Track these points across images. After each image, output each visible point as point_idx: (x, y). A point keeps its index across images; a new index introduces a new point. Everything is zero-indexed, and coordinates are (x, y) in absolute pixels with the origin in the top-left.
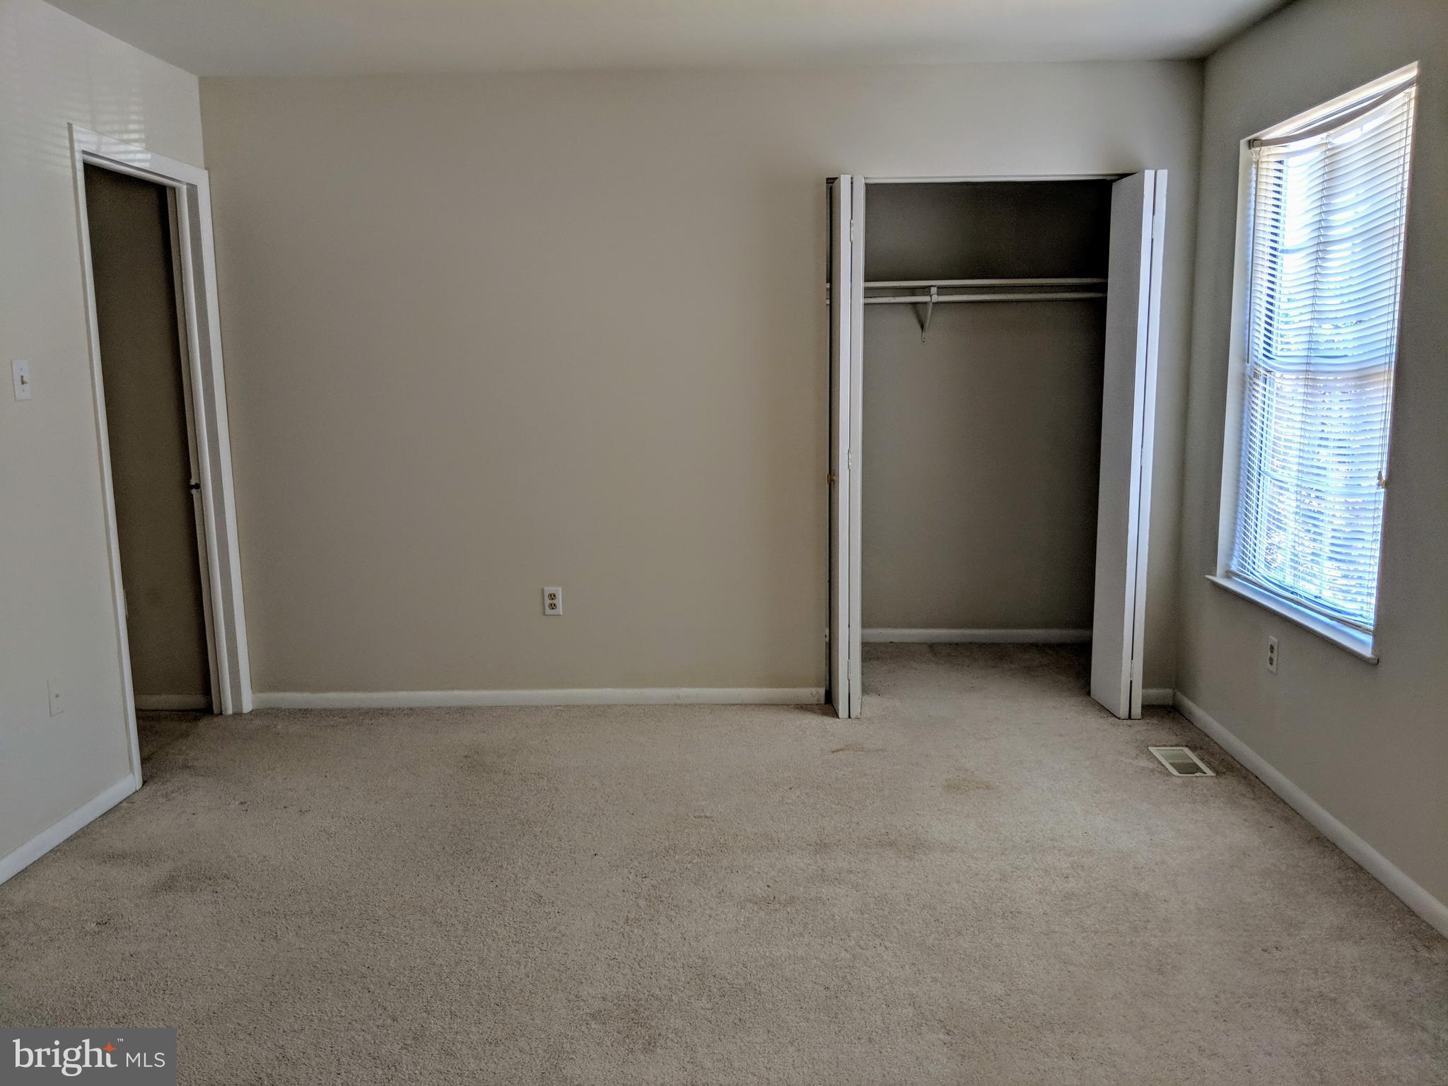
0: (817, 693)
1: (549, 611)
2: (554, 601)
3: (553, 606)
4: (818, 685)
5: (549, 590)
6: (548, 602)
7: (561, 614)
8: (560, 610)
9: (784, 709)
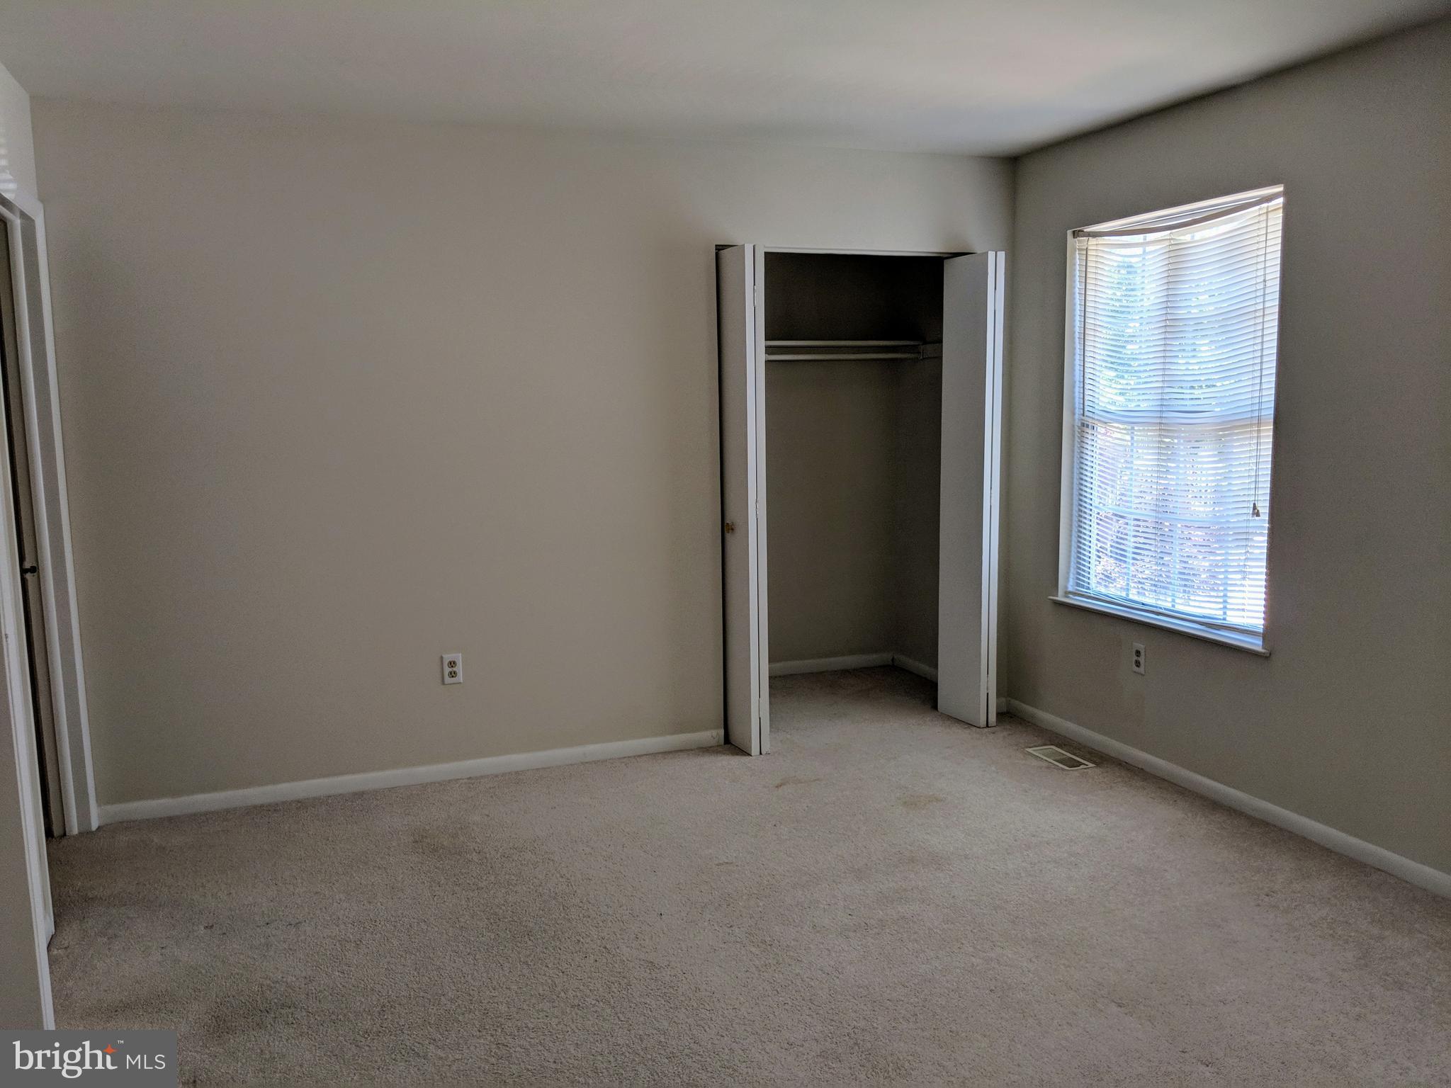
0: (718, 734)
1: (448, 680)
2: (454, 669)
3: (453, 674)
4: (717, 728)
5: (448, 657)
6: (447, 670)
7: (462, 681)
8: (460, 677)
9: (688, 754)
